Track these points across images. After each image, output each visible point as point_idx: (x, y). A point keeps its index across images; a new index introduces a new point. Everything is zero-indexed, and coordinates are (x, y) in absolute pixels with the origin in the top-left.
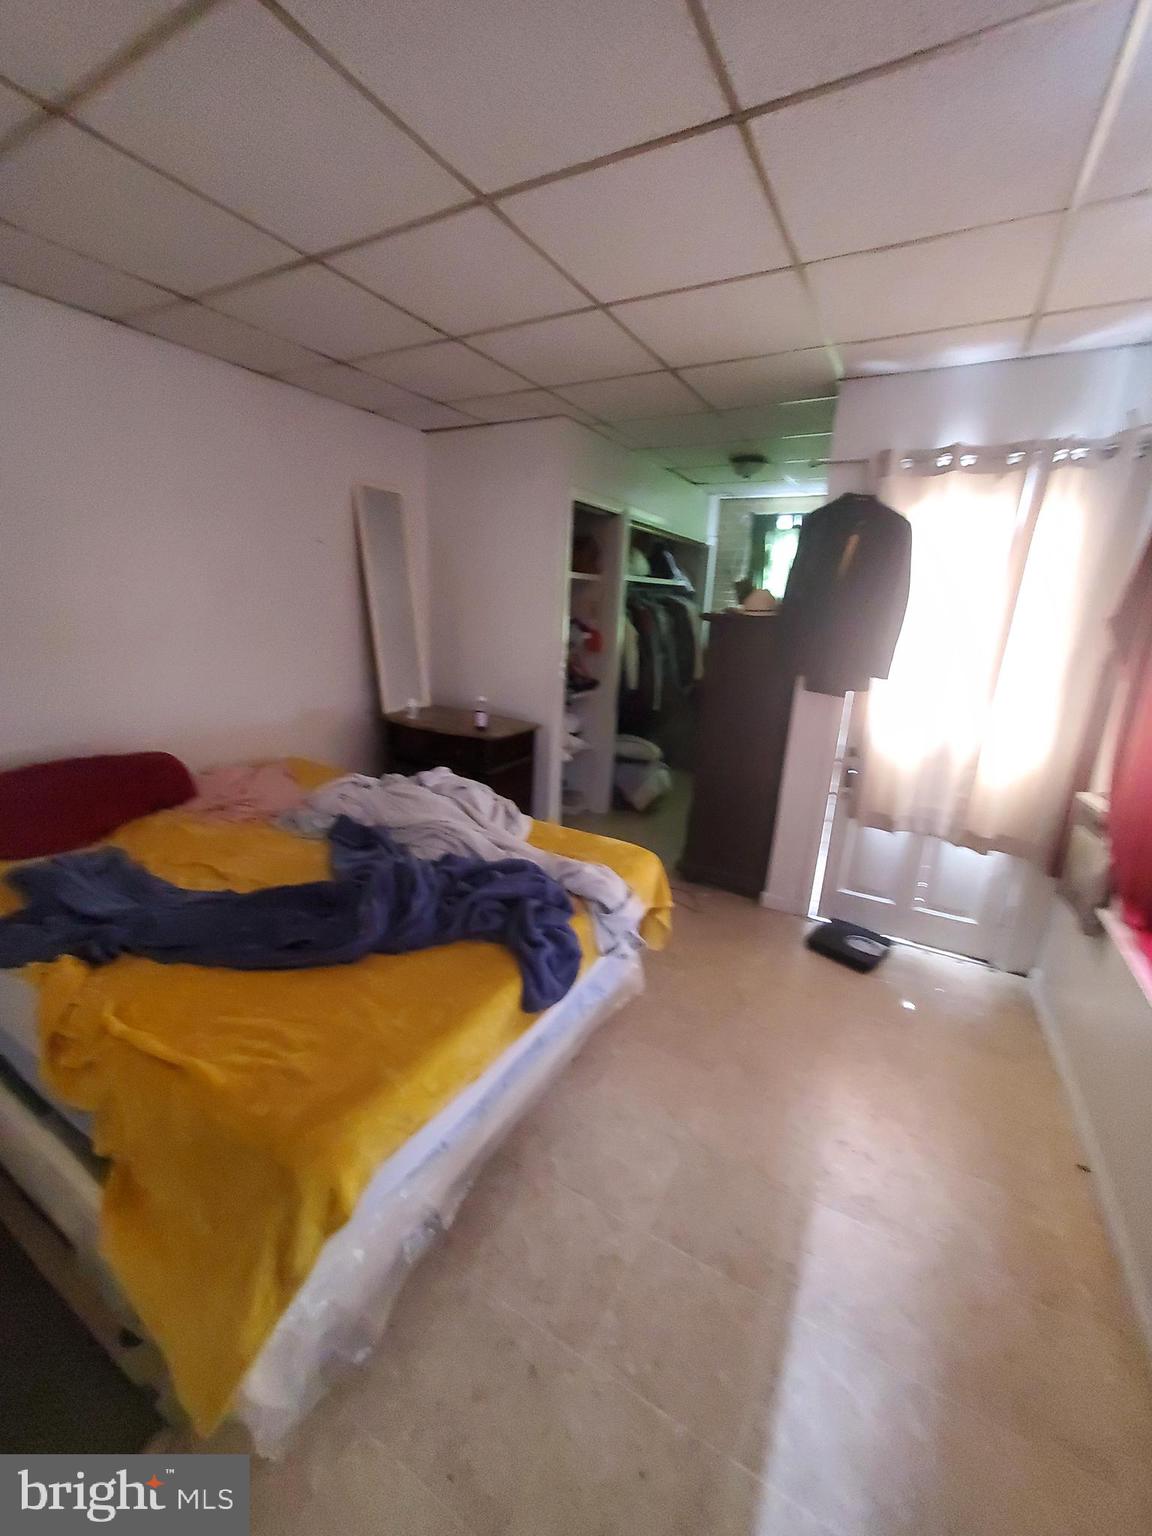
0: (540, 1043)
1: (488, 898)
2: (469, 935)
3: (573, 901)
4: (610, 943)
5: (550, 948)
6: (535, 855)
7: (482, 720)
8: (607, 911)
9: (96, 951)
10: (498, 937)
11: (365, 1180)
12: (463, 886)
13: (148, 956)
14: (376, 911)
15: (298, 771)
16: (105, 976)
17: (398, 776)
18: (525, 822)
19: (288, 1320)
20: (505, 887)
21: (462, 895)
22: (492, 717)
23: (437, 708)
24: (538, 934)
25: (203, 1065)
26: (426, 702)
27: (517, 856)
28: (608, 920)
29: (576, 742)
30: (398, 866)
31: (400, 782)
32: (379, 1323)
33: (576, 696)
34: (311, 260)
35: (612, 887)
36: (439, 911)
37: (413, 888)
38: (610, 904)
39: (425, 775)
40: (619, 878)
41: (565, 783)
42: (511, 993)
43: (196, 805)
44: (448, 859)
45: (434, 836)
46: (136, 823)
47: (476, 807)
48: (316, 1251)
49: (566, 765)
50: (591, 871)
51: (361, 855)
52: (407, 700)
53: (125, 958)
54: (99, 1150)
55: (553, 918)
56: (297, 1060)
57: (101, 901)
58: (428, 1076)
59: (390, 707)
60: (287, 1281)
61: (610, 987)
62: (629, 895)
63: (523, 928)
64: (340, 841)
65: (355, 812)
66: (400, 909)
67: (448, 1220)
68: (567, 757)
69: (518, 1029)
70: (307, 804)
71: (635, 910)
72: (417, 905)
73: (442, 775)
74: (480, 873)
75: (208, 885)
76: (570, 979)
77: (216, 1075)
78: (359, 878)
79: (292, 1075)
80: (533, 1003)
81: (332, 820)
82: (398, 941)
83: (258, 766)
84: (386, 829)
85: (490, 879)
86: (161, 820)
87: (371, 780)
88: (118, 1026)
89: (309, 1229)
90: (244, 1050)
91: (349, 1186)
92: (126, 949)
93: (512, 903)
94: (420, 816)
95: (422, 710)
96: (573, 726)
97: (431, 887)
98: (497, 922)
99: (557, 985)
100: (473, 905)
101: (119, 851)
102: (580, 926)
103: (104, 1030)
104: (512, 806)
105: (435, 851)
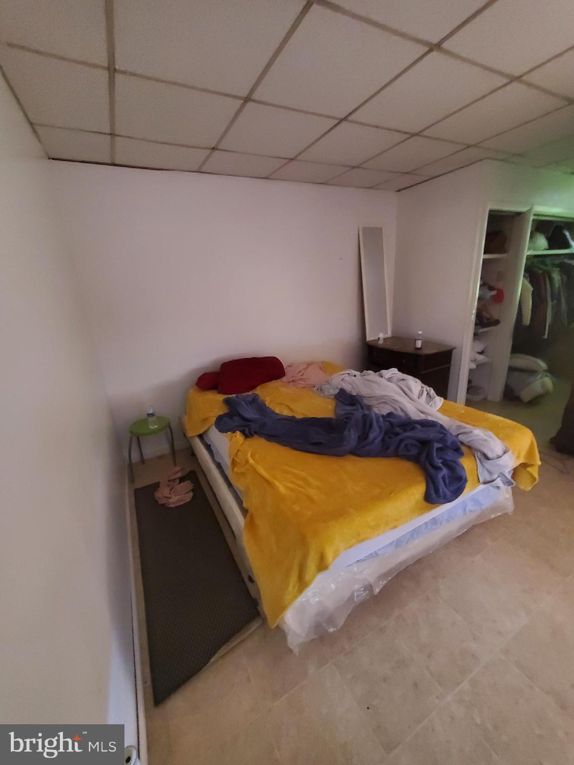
0: (434, 521)
1: (410, 438)
2: (397, 455)
3: (463, 448)
4: (488, 478)
5: (445, 471)
6: (444, 420)
7: (419, 344)
8: (487, 458)
9: (247, 432)
10: (415, 459)
11: (336, 554)
12: (398, 430)
13: (262, 437)
14: (352, 436)
15: (326, 367)
16: (249, 442)
17: (370, 372)
18: (439, 401)
19: (301, 599)
20: (420, 434)
21: (398, 434)
22: (424, 343)
23: (395, 338)
24: (439, 462)
25: (277, 484)
26: (389, 334)
27: (430, 418)
28: (488, 464)
29: (481, 358)
30: (364, 415)
31: (371, 375)
32: (341, 622)
33: (481, 330)
35: (495, 446)
36: (383, 440)
37: (371, 426)
38: (490, 455)
39: (384, 372)
40: (498, 440)
41: (470, 382)
42: (418, 490)
43: (284, 379)
44: (390, 414)
45: (385, 403)
46: (263, 385)
47: (410, 390)
48: (314, 576)
49: (471, 370)
50: (478, 433)
51: (349, 408)
52: (378, 334)
53: (256, 437)
54: (244, 505)
55: (450, 455)
56: (313, 492)
57: (249, 413)
58: (370, 518)
59: (369, 338)
60: (303, 584)
61: (487, 504)
62: (505, 453)
63: (429, 457)
64: (341, 401)
65: (348, 388)
66: (363, 437)
67: (377, 591)
68: (474, 366)
69: (422, 511)
70: (328, 382)
71: (509, 463)
72: (372, 436)
73: (393, 372)
74: (408, 424)
75: (286, 413)
76: (457, 492)
77: (282, 489)
78: (347, 418)
79: (310, 499)
80: (433, 497)
81: (337, 391)
82: (361, 451)
83: (309, 364)
84: (362, 397)
85: (413, 428)
86: (273, 384)
87: (358, 373)
88: (251, 461)
89: (312, 565)
90: (292, 482)
91: (329, 554)
92: (256, 433)
93: (425, 443)
94: (378, 392)
95: (385, 339)
96: (479, 347)
97: (380, 427)
98: (414, 452)
99: (449, 494)
100: (402, 440)
101: (257, 395)
102: (466, 463)
103: (247, 462)
104: (432, 392)
105: (385, 412)
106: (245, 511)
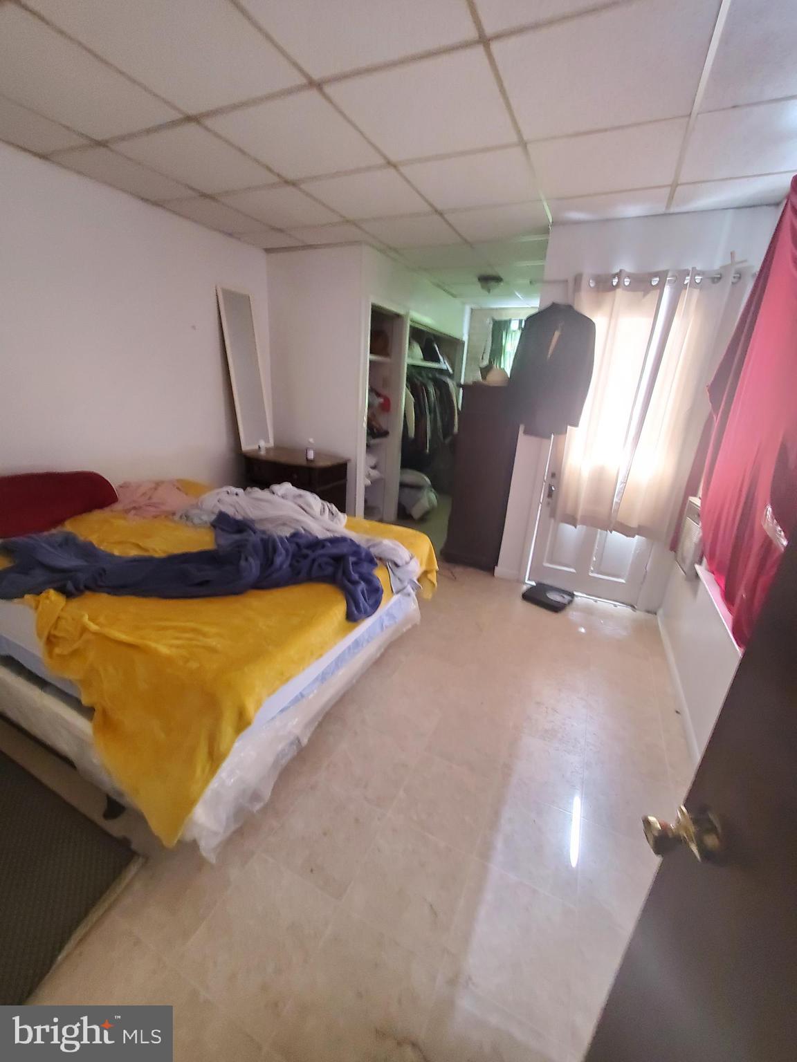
0: (357, 644)
1: (322, 555)
2: (311, 578)
3: (378, 562)
4: (399, 586)
5: (363, 585)
6: (351, 535)
7: (311, 455)
8: (397, 565)
9: (70, 586)
10: (331, 580)
11: (259, 704)
12: (305, 551)
13: (104, 592)
14: (252, 566)
15: (184, 486)
16: (75, 604)
17: (256, 489)
18: (343, 518)
19: (214, 784)
20: (335, 551)
21: (306, 557)
22: (316, 454)
23: (277, 448)
24: (356, 577)
25: (153, 645)
26: (271, 444)
27: (337, 535)
28: (398, 572)
29: (374, 473)
30: (262, 540)
31: (257, 492)
32: (267, 794)
33: (373, 442)
34: (189, 119)
35: (402, 554)
36: (291, 565)
37: (275, 550)
38: (399, 562)
39: (276, 487)
40: (406, 550)
41: (366, 501)
42: (340, 609)
43: (117, 507)
44: (295, 535)
45: (284, 524)
46: (79, 517)
47: (310, 506)
48: (233, 742)
49: (367, 488)
50: (387, 542)
51: (237, 537)
52: (258, 442)
53: (88, 593)
54: (85, 701)
55: (365, 567)
56: (212, 642)
57: (67, 561)
58: (293, 651)
59: (246, 447)
60: (215, 759)
61: (400, 617)
62: (411, 559)
63: (346, 573)
64: (223, 530)
65: (230, 511)
66: (268, 562)
67: (305, 741)
68: (368, 482)
69: (345, 632)
70: (197, 506)
71: (415, 568)
72: (278, 560)
73: (287, 487)
74: (317, 544)
75: (134, 553)
76: (376, 605)
77: (164, 650)
78: (238, 547)
79: (213, 650)
80: (353, 617)
81: (213, 517)
82: (267, 581)
83: (158, 485)
84: (253, 521)
85: (323, 547)
86: (97, 516)
87: (240, 491)
88: (93, 627)
89: (227, 727)
90: (177, 638)
91: (250, 706)
92: (88, 588)
93: (339, 560)
94: (271, 512)
95: (268, 450)
96: (373, 461)
97: (287, 551)
98: (329, 570)
99: (368, 608)
100: (314, 560)
101: (69, 533)
102: (380, 574)
103: (84, 629)
104: (334, 509)
105: (286, 532)
106: (88, 712)
